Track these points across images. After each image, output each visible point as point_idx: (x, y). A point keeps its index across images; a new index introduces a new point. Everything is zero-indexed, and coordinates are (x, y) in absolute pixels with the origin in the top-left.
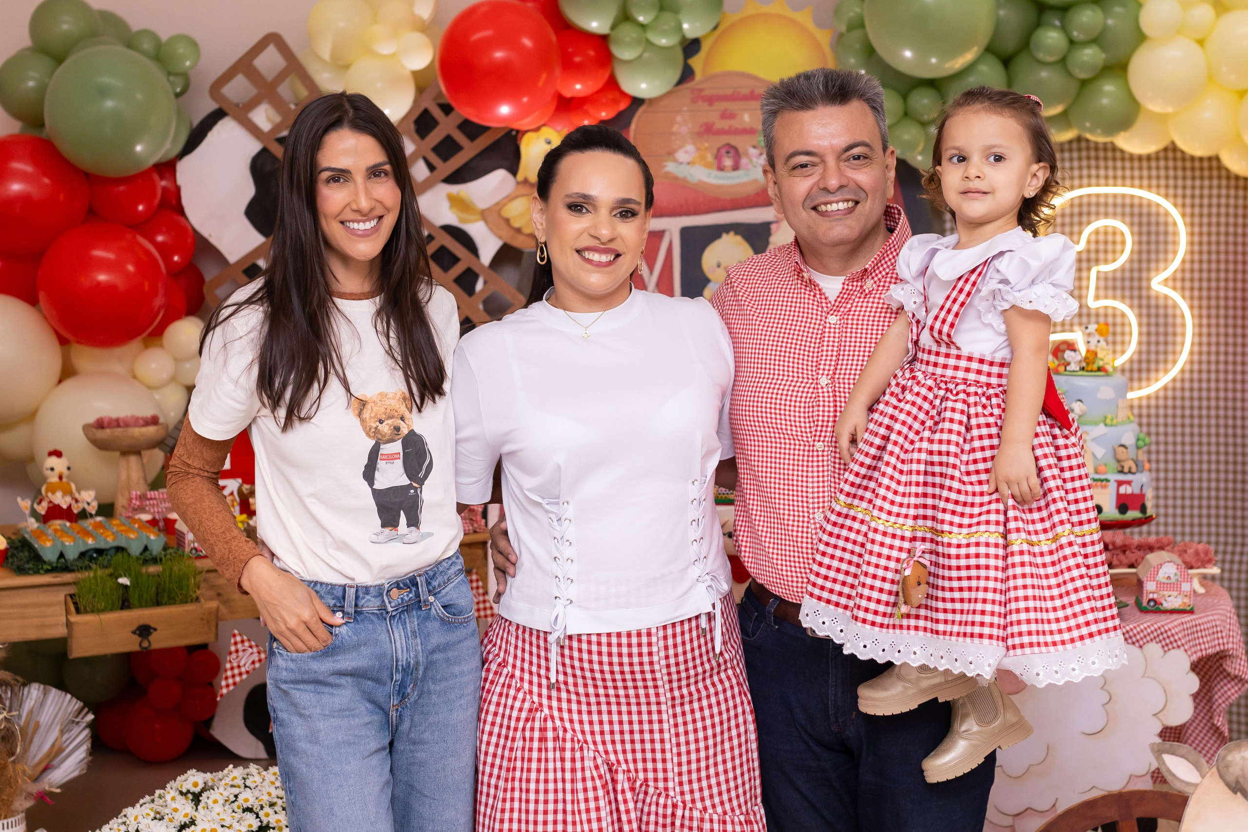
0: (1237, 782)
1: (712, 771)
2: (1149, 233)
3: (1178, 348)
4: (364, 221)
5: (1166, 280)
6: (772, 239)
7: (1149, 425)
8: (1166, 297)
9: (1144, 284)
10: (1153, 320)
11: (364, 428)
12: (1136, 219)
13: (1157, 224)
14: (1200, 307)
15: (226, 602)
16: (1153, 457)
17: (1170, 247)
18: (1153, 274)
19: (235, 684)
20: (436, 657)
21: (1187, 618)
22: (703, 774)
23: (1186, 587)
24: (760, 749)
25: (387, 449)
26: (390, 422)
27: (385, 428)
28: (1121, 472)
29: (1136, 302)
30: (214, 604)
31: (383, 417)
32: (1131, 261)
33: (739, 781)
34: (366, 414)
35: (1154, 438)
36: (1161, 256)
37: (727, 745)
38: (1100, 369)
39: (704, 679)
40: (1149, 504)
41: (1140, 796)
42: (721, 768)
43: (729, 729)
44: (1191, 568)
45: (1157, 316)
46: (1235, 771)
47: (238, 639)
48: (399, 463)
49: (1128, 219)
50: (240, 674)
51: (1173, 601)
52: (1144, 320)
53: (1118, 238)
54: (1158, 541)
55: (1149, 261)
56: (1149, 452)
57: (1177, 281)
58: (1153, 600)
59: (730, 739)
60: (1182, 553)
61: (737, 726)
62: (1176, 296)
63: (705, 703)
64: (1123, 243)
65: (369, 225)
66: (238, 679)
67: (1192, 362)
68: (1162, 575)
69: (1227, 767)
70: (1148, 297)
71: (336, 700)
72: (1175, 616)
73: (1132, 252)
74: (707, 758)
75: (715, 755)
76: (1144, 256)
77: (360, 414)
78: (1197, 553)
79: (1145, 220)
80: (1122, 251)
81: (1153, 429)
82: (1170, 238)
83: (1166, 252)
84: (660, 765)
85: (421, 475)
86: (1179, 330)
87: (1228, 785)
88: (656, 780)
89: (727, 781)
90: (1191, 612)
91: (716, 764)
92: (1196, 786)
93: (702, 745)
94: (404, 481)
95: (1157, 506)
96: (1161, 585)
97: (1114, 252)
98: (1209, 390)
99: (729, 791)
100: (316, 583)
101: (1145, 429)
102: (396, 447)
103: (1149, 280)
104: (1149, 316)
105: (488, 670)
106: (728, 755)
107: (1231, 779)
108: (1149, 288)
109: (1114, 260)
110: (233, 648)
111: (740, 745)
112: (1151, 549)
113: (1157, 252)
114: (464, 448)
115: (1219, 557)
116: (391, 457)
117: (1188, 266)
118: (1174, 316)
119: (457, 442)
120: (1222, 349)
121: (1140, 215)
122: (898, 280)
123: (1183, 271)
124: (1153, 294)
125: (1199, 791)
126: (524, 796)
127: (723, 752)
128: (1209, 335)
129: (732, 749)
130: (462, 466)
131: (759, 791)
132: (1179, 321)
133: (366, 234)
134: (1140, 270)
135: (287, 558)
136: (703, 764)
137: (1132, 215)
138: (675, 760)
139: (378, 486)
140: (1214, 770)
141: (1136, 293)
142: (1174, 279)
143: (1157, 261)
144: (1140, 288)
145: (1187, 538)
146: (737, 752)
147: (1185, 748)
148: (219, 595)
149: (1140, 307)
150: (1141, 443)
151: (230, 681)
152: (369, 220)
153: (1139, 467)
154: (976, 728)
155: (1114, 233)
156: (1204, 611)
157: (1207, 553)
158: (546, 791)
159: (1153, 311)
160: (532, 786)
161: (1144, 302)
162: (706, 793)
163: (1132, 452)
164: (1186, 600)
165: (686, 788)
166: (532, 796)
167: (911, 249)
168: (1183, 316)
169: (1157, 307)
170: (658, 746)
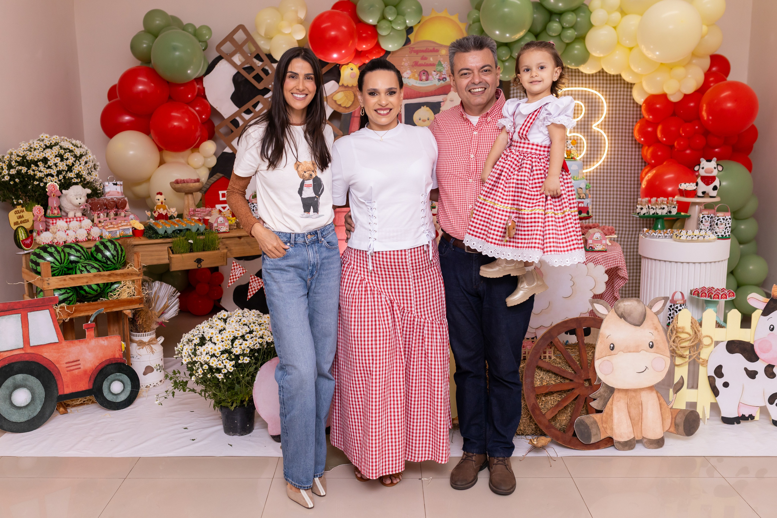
0: (622, 314)
1: (428, 304)
2: (592, 106)
3: (602, 152)
4: (300, 94)
5: (598, 125)
6: (441, 109)
7: (590, 180)
8: (598, 132)
9: (589, 127)
10: (593, 141)
11: (299, 174)
12: (587, 101)
13: (595, 102)
14: (612, 136)
15: (230, 250)
16: (591, 192)
17: (600, 112)
18: (593, 123)
19: (234, 282)
20: (324, 261)
21: (604, 253)
22: (425, 305)
23: (604, 242)
24: (446, 297)
25: (307, 182)
26: (308, 172)
27: (306, 175)
28: (580, 198)
29: (586, 134)
30: (225, 251)
31: (306, 170)
32: (585, 117)
33: (438, 308)
34: (300, 169)
35: (591, 185)
36: (597, 115)
37: (434, 295)
38: (572, 158)
39: (426, 270)
40: (590, 211)
41: (585, 319)
42: (431, 303)
43: (435, 289)
44: (606, 235)
45: (594, 139)
46: (621, 310)
47: (235, 264)
48: (311, 188)
49: (583, 101)
50: (236, 278)
51: (599, 247)
52: (589, 141)
53: (580, 108)
54: (593, 225)
55: (591, 117)
56: (590, 190)
57: (603, 126)
58: (591, 247)
59: (435, 293)
60: (603, 229)
61: (438, 288)
62: (602, 132)
63: (426, 279)
64: (582, 110)
65: (302, 96)
66: (235, 280)
67: (607, 158)
68: (595, 237)
69: (618, 308)
70: (591, 132)
71: (288, 276)
72: (599, 253)
73: (585, 114)
74: (427, 299)
75: (430, 298)
76: (590, 116)
77: (297, 169)
78: (608, 229)
79: (590, 101)
80: (581, 114)
81: (592, 181)
82: (600, 108)
83: (598, 114)
84: (409, 302)
85: (320, 193)
86: (603, 145)
87: (618, 315)
88: (407, 307)
89: (434, 308)
90: (606, 251)
91: (430, 302)
92: (606, 315)
93: (425, 294)
94: (313, 195)
95: (592, 212)
96: (594, 241)
97: (578, 114)
98: (614, 169)
99: (434, 312)
100: (280, 232)
101: (588, 181)
102: (310, 182)
103: (591, 125)
104: (591, 139)
105: (344, 267)
106: (434, 299)
107: (619, 313)
108: (591, 128)
109: (578, 117)
110: (233, 268)
111: (439, 295)
112: (591, 228)
113: (595, 114)
114: (336, 183)
115: (617, 232)
116: (309, 186)
117: (607, 119)
118: (601, 140)
119: (333, 181)
120: (620, 153)
121: (589, 99)
122: (502, 117)
123: (605, 121)
124: (593, 130)
125: (607, 317)
126: (359, 312)
127: (432, 297)
128: (615, 147)
129: (436, 296)
130: (335, 190)
131: (445, 313)
132: (603, 141)
133: (300, 99)
134: (588, 121)
135: (269, 223)
136: (425, 302)
137: (585, 99)
138: (415, 300)
139: (303, 196)
140: (613, 309)
141: (586, 130)
142: (602, 125)
143: (595, 117)
144: (588, 128)
145: (604, 224)
146: (437, 298)
147: (602, 301)
148: (227, 247)
149: (588, 136)
150: (587, 187)
151: (232, 281)
152: (302, 94)
153: (587, 197)
154: (526, 287)
155: (578, 106)
156: (611, 251)
157: (612, 230)
158: (368, 310)
159: (593, 138)
160: (363, 308)
161: (589, 134)
162: (426, 313)
163: (584, 191)
164: (604, 247)
165: (419, 310)
166: (363, 312)
167: (508, 104)
168: (605, 140)
169: (594, 136)
170: (408, 294)
